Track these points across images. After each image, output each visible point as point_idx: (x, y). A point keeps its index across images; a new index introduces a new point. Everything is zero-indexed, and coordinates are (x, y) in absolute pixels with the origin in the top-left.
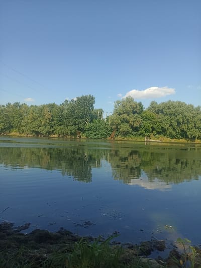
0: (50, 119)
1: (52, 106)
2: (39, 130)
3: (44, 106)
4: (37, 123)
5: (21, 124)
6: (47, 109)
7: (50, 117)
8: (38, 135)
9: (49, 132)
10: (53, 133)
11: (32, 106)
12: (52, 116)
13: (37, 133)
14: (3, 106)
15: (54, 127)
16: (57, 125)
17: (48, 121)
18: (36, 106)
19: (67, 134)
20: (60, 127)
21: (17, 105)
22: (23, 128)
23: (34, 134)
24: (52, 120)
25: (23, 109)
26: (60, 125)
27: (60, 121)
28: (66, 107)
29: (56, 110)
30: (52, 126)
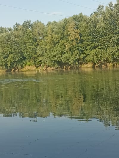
0: (76, 39)
1: (78, 19)
2: (63, 59)
3: (66, 22)
4: (59, 48)
5: (36, 53)
6: (73, 24)
7: (77, 36)
8: (62, 68)
9: (78, 61)
10: (84, 61)
11: (49, 24)
12: (81, 35)
13: (60, 64)
14: (10, 30)
15: (85, 52)
16: (89, 47)
17: (74, 44)
18: (55, 22)
19: (107, 61)
20: (94, 51)
21: (27, 24)
22: (40, 58)
23: (56, 65)
24: (82, 41)
25: (37, 30)
26: (95, 47)
27: (93, 41)
29: (85, 23)
30: (82, 51)
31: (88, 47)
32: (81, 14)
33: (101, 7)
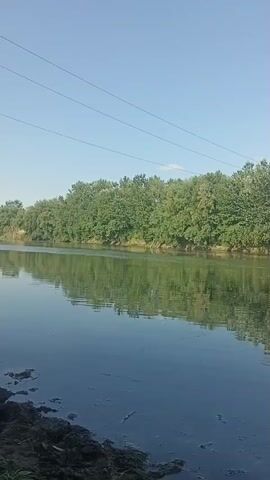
0: (209, 208)
1: (214, 179)
2: (186, 235)
3: (196, 181)
4: (181, 218)
5: (147, 222)
6: (204, 186)
7: (211, 203)
8: (183, 246)
9: (208, 239)
10: (216, 240)
11: (171, 181)
12: (215, 203)
13: (182, 241)
14: (115, 185)
15: (219, 227)
16: (226, 221)
17: (204, 214)
18: (179, 180)
19: (250, 244)
20: (232, 228)
21: (140, 180)
22: (152, 230)
23: (175, 243)
24: (216, 212)
25: (153, 189)
26: (235, 222)
27: (233, 213)
28: (248, 179)
29: (222, 186)
30: (215, 226)
31: (224, 222)
32: (218, 172)
33: (249, 165)
